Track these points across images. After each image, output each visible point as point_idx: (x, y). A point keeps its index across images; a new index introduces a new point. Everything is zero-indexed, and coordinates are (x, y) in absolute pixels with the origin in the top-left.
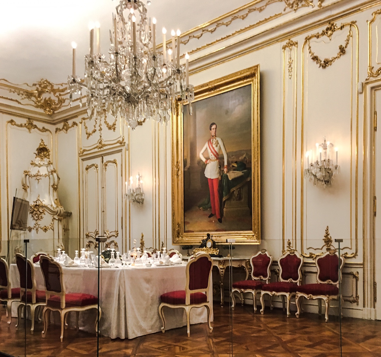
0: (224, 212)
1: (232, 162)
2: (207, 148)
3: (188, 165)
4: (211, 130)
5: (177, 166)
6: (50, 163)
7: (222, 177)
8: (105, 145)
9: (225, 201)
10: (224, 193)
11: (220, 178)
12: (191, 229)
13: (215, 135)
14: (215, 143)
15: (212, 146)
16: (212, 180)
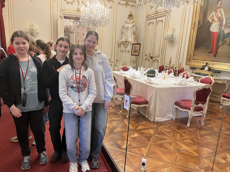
0: (218, 52)
1: (228, 23)
2: (213, 15)
3: (201, 24)
4: (218, 4)
5: (194, 24)
6: (133, 22)
8: (158, 13)
9: (220, 46)
10: (220, 40)
12: (197, 58)
13: (220, 7)
14: (219, 12)
15: (217, 13)
16: (214, 32)
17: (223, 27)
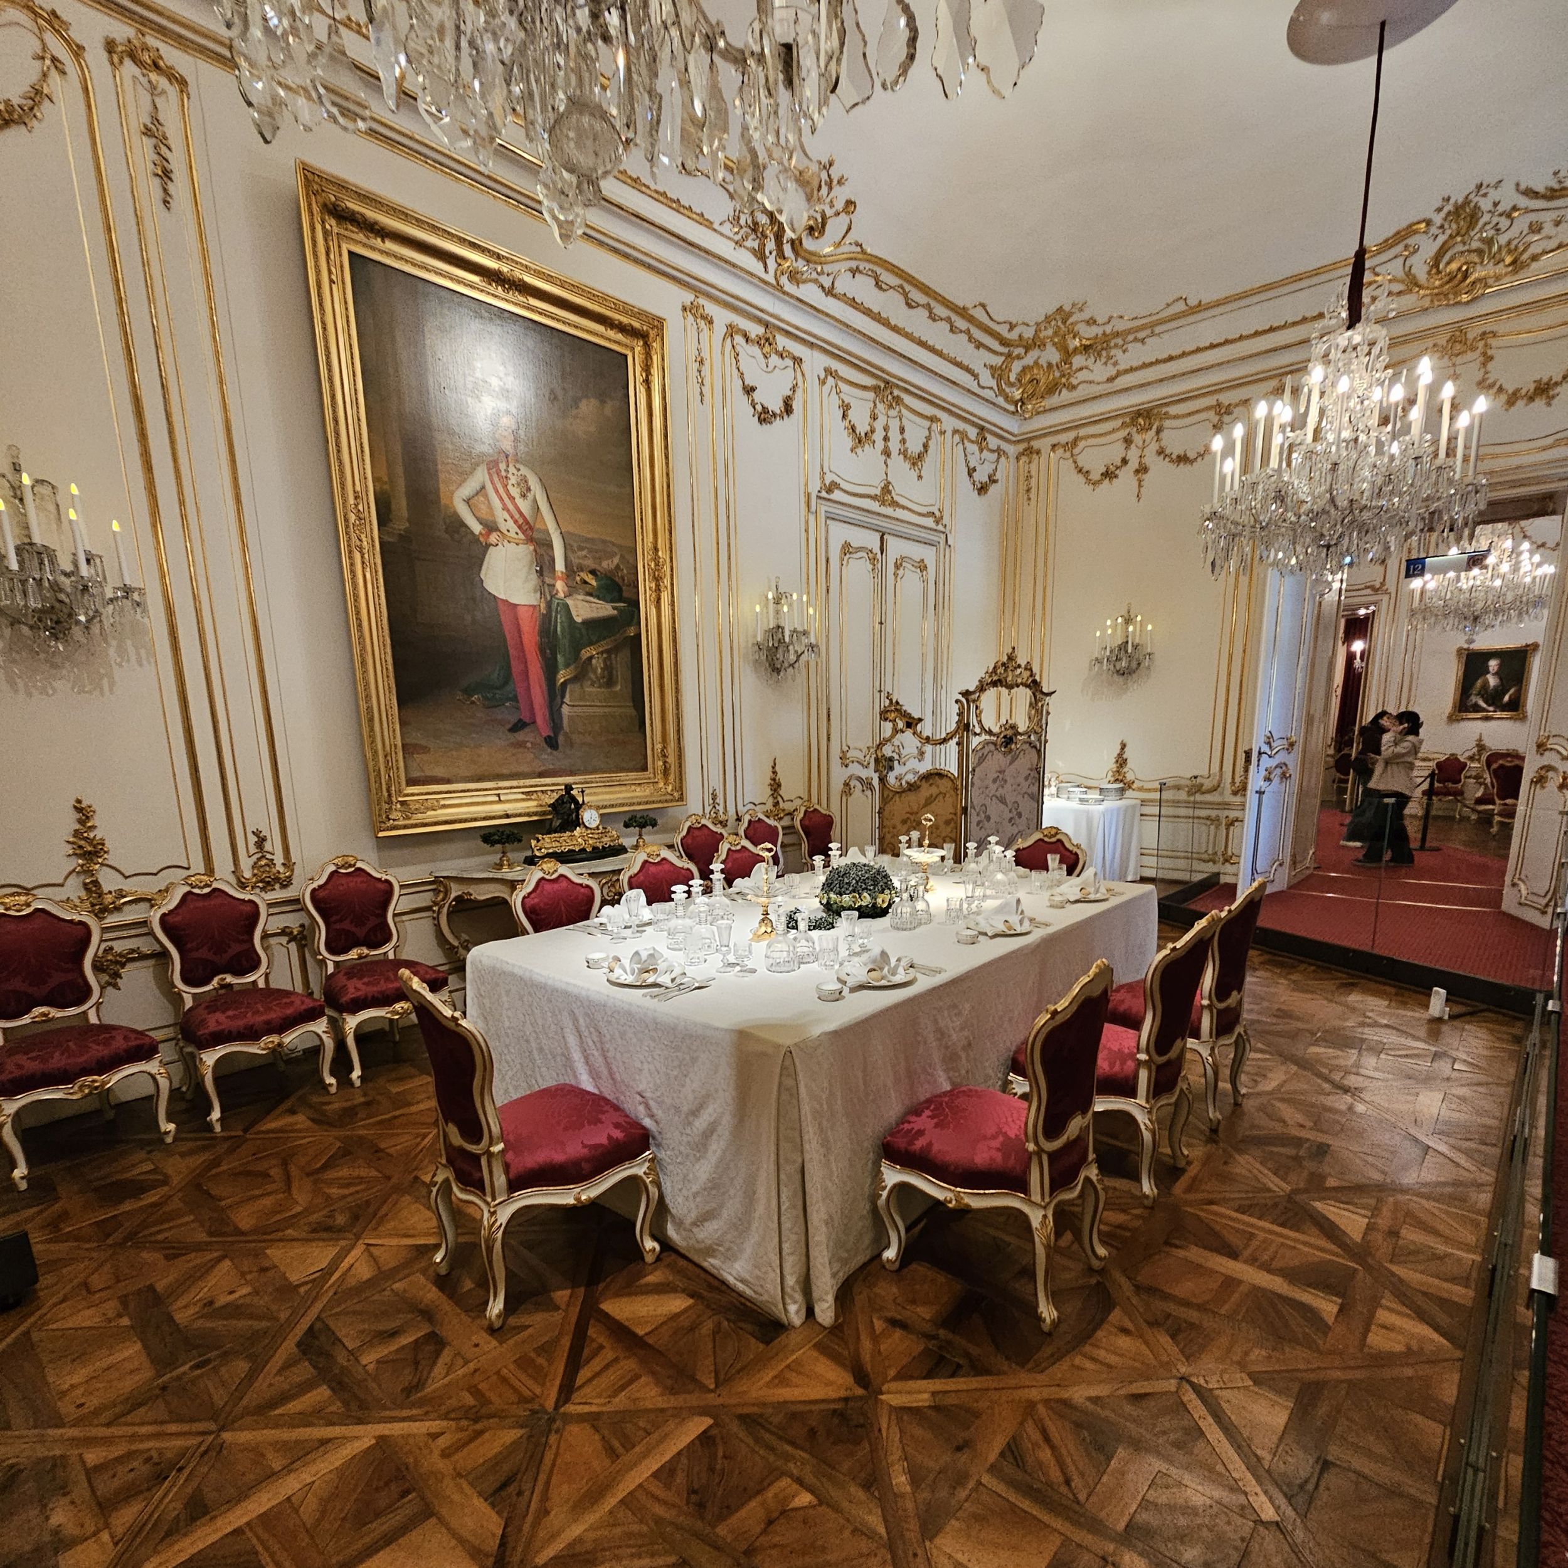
0: (565, 719)
1: (581, 568)
2: (483, 488)
7: (549, 605)
9: (564, 684)
10: (560, 658)
11: (543, 605)
13: (515, 454)
14: (518, 483)
15: (505, 486)
16: (515, 606)
17: (560, 586)
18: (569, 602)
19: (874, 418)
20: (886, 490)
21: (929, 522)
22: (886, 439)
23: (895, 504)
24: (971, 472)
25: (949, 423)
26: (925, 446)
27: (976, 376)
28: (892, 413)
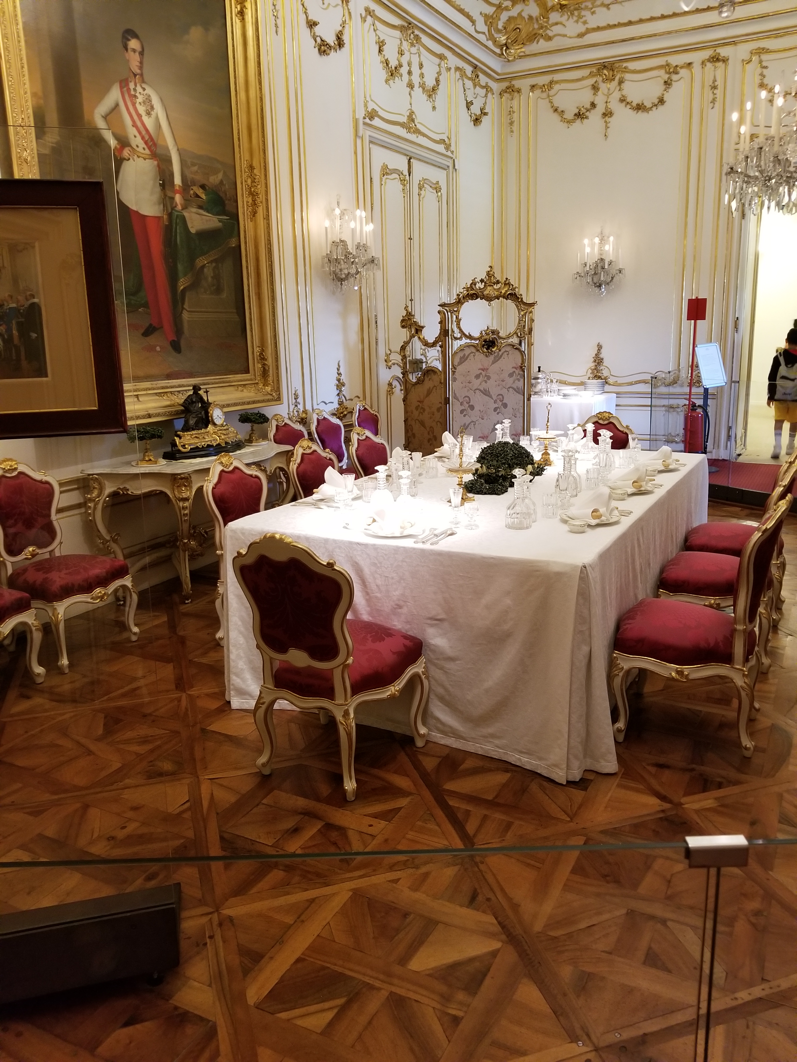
1: (193, 183)
2: (117, 105)
11: (165, 217)
13: (142, 75)
14: (144, 102)
15: (134, 104)
16: (144, 218)
17: (178, 198)
18: (186, 214)
19: (401, 53)
20: (411, 118)
21: (441, 148)
22: (410, 73)
23: (418, 132)
24: (469, 105)
25: (453, 61)
26: (437, 81)
27: (473, 22)
28: (414, 50)
